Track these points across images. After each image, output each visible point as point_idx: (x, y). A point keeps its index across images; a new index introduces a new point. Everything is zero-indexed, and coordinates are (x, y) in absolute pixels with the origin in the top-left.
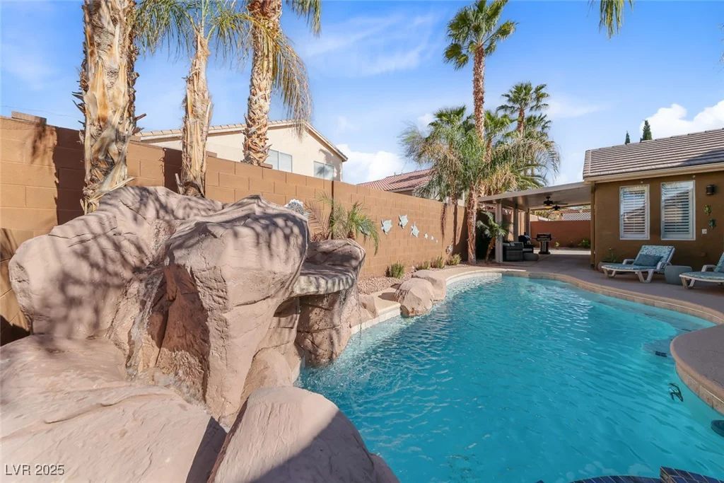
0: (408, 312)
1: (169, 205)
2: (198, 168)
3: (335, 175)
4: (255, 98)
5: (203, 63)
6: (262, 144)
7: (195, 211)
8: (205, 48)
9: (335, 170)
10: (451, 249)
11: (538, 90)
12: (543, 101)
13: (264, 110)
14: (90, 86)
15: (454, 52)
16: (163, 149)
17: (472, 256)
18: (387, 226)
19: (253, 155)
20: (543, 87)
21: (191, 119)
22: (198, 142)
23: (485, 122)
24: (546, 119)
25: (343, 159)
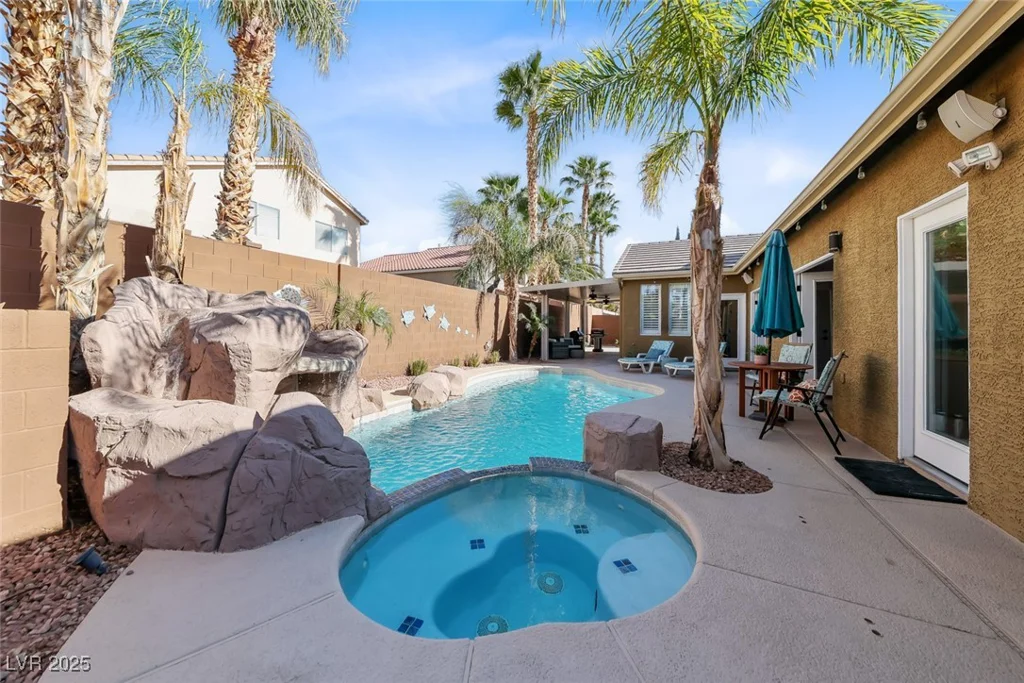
0: (420, 405)
1: (161, 295)
2: (175, 252)
3: (349, 243)
4: (236, 156)
5: (184, 138)
6: (245, 213)
7: (183, 299)
8: (187, 122)
9: (349, 236)
10: (490, 345)
11: (603, 166)
12: (608, 179)
13: (248, 172)
14: (69, 173)
15: (505, 110)
16: (124, 225)
17: (513, 353)
18: (409, 317)
19: (231, 226)
20: (607, 164)
21: (169, 199)
22: (176, 222)
23: (539, 199)
24: (615, 198)
25: (361, 221)
